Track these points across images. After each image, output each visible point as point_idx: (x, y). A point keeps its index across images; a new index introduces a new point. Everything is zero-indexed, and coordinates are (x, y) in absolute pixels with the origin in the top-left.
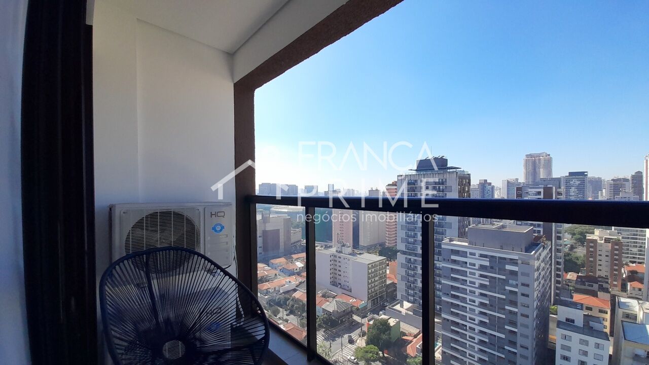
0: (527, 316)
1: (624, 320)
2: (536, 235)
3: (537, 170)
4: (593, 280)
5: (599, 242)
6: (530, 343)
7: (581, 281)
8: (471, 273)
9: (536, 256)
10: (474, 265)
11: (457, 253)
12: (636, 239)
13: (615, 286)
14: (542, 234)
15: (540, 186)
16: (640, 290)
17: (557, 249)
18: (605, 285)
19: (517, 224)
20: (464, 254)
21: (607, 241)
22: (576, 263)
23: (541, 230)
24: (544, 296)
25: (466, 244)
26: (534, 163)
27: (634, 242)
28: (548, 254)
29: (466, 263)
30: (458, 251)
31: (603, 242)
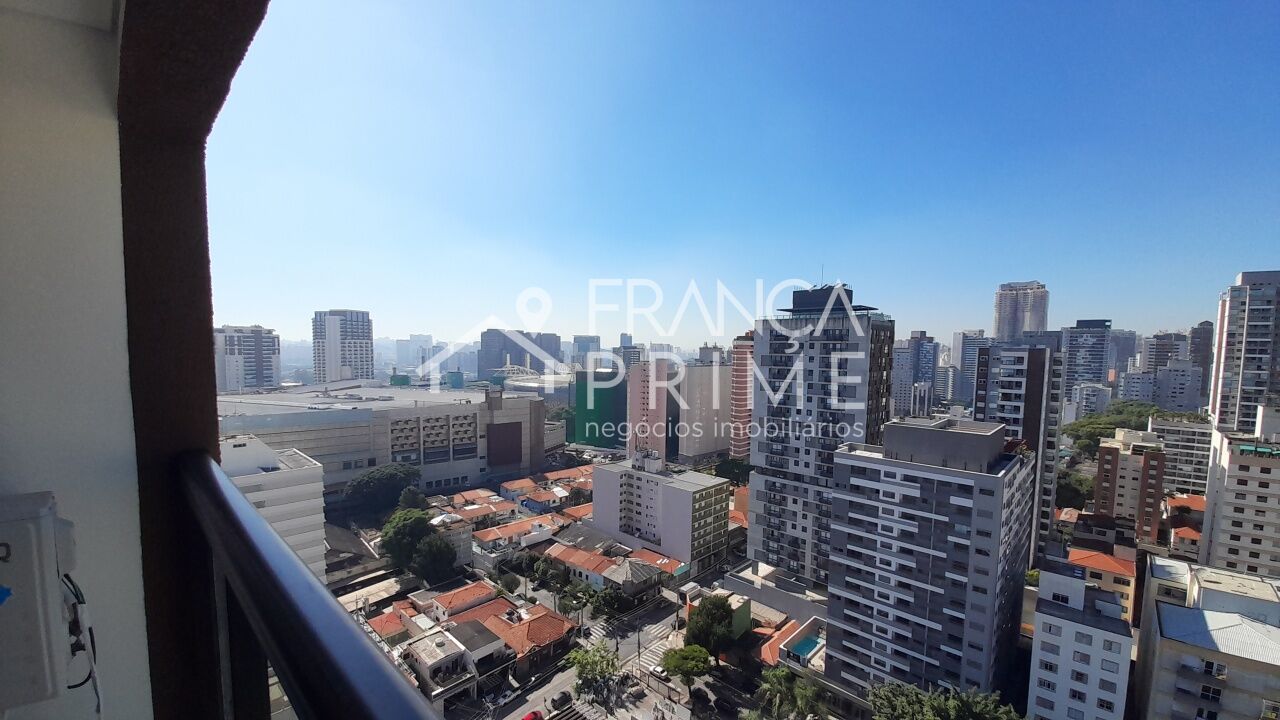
0: (984, 591)
1: (1160, 598)
2: (1010, 439)
3: (1020, 314)
4: (1105, 522)
5: (1122, 452)
6: (986, 639)
7: (1085, 524)
8: (885, 511)
9: (1006, 479)
10: (892, 495)
11: (861, 472)
12: (1192, 448)
13: (1147, 533)
14: (1020, 437)
15: (1023, 346)
16: (1194, 542)
17: (1047, 466)
18: (1127, 533)
19: (976, 419)
20: (874, 475)
21: (1137, 450)
22: (1077, 492)
23: (1020, 429)
24: (1017, 553)
25: (879, 456)
26: (1017, 301)
27: (1188, 455)
28: (1028, 474)
29: (878, 491)
30: (864, 469)
31: (1129, 453)
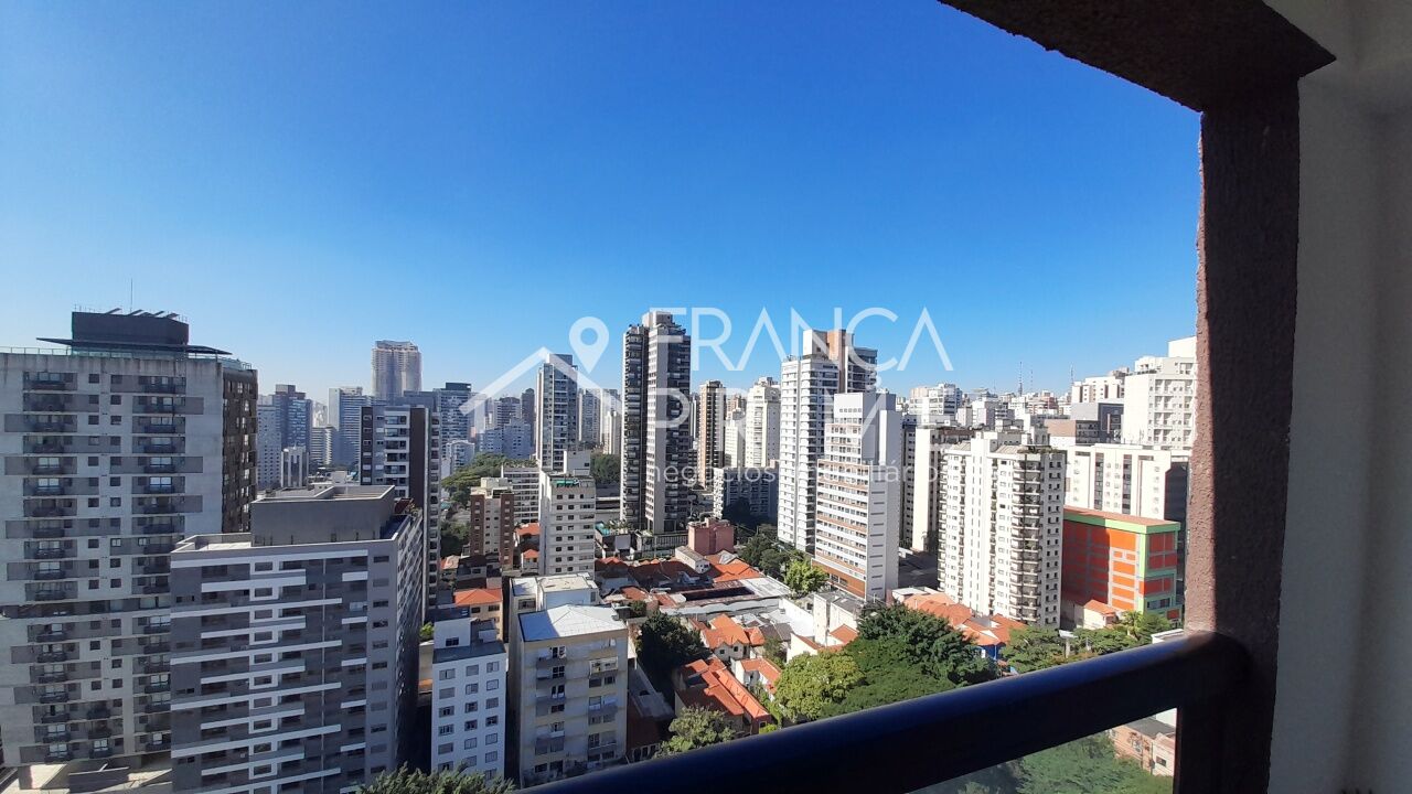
0: (384, 665)
1: (521, 611)
2: (398, 499)
3: (396, 374)
4: (478, 561)
5: (486, 497)
7: (465, 566)
8: (258, 615)
9: (400, 541)
10: (269, 592)
11: (220, 573)
12: (528, 487)
13: (506, 562)
14: (407, 497)
15: (405, 406)
16: (535, 560)
17: (432, 521)
18: (495, 565)
19: (362, 484)
20: (241, 572)
21: (496, 494)
22: (455, 539)
23: (406, 488)
24: (411, 616)
25: (247, 545)
26: (393, 361)
27: (527, 493)
28: (418, 532)
29: (247, 592)
30: (224, 568)
31: (491, 497)
